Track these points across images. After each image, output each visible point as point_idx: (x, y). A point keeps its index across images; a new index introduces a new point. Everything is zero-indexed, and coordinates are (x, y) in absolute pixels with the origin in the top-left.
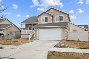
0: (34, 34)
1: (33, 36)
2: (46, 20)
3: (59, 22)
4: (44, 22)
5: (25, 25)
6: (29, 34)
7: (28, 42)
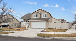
0: (29, 25)
1: (29, 26)
2: (37, 16)
3: (44, 17)
4: (35, 18)
5: (23, 19)
6: (26, 25)
7: (26, 30)
